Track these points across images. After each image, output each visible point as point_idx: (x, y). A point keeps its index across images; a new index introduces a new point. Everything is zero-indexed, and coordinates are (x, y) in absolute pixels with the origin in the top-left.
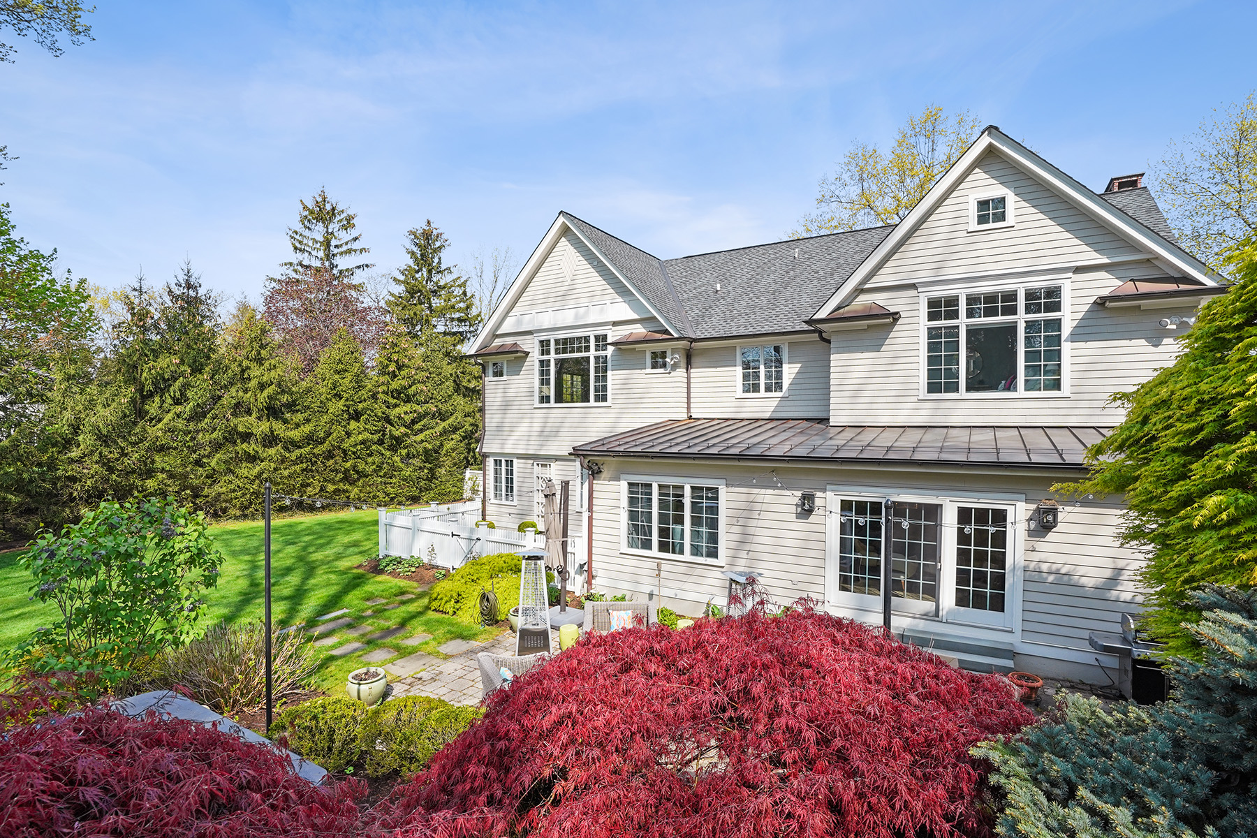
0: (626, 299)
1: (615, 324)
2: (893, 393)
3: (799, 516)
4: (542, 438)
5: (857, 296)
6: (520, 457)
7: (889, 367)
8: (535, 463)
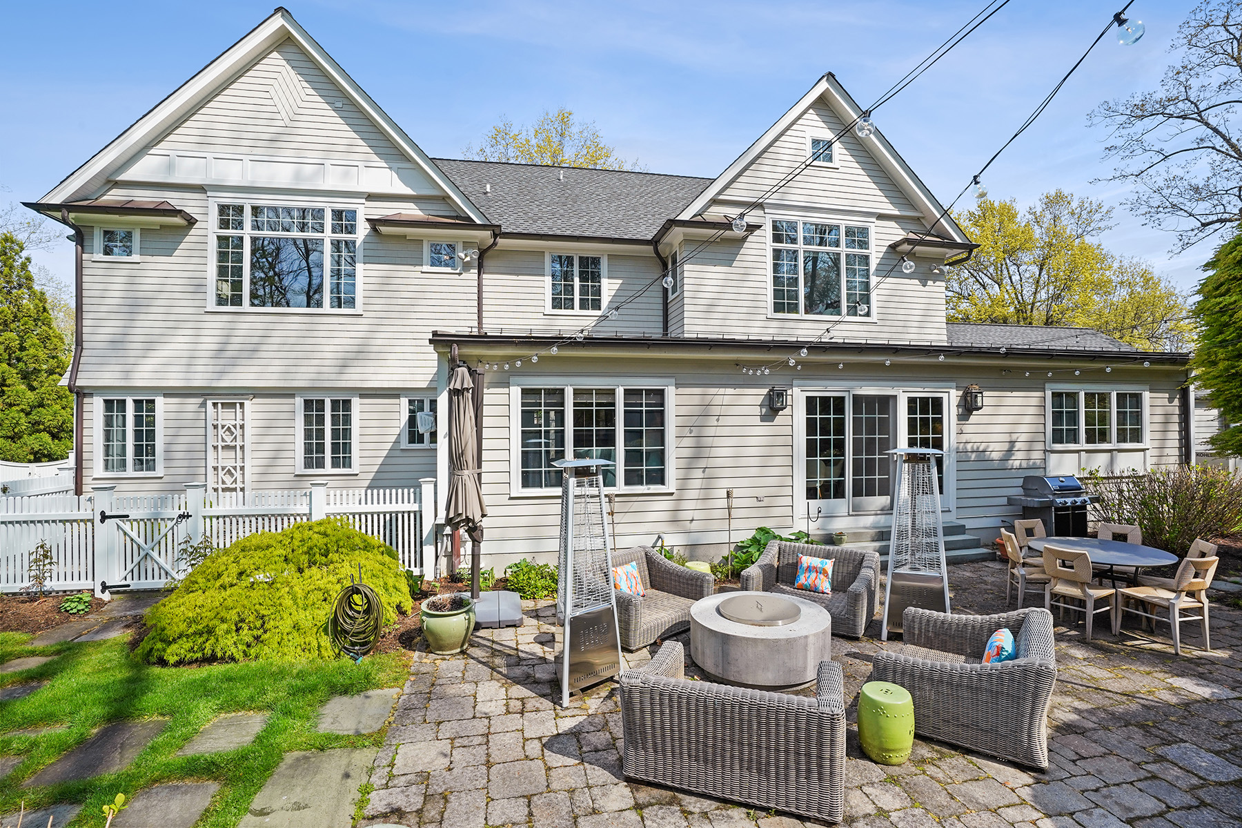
0: (391, 165)
1: (371, 197)
2: (745, 310)
3: (764, 418)
4: (222, 361)
5: (710, 206)
6: (169, 393)
7: (741, 284)
8: (209, 403)
